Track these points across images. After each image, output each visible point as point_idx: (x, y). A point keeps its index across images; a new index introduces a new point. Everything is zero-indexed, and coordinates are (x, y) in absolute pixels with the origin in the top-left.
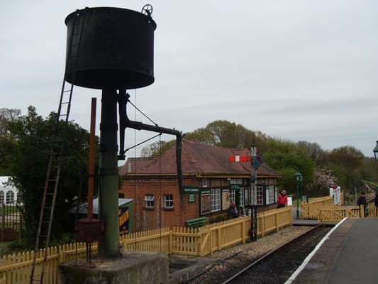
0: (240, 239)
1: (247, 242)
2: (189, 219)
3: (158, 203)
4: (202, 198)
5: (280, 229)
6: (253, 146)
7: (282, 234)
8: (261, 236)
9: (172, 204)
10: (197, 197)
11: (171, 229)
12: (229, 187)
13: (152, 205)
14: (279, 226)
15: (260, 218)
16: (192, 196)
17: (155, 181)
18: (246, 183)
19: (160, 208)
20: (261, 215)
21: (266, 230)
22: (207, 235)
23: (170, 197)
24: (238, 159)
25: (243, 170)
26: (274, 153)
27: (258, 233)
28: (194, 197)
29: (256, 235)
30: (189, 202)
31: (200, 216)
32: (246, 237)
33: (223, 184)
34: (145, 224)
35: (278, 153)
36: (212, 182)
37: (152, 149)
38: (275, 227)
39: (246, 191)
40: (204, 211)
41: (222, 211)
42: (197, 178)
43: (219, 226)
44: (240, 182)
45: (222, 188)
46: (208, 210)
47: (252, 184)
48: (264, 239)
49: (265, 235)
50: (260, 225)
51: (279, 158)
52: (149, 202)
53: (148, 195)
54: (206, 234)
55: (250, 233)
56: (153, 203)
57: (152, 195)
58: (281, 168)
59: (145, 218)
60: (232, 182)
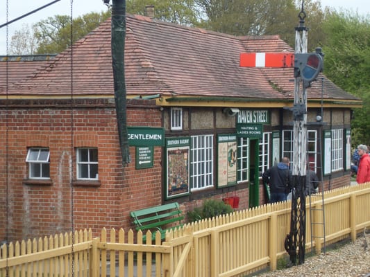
0: (265, 259)
1: (282, 265)
2: (138, 208)
3: (60, 169)
4: (169, 158)
5: (360, 234)
6: (300, 30)
7: (365, 246)
8: (314, 252)
9: (95, 170)
10: (158, 154)
11: (96, 233)
12: (236, 130)
13: (46, 173)
14: (358, 226)
15: (314, 208)
16: (144, 151)
17: (51, 113)
18: (275, 122)
19: (65, 180)
20: (314, 200)
21: (328, 237)
22: (186, 249)
23: (90, 153)
24: (260, 60)
25: (270, 88)
26: (341, 48)
27: (308, 244)
28: (151, 155)
29: (302, 248)
30: (138, 167)
31: (165, 201)
32: (278, 253)
33: (221, 123)
34: (27, 220)
35: (351, 49)
36: (195, 116)
37: (37, 35)
38: (347, 230)
39: (276, 141)
40: (175, 190)
41: (217, 190)
42: (158, 108)
43: (214, 226)
44: (261, 119)
45: (217, 133)
46: (184, 188)
47: (296, 124)
48: (322, 260)
49: (324, 250)
50: (313, 224)
51: (353, 61)
52: (36, 166)
53: (35, 149)
54: (182, 246)
55: (289, 244)
56: (46, 169)
57: (46, 149)
58: (358, 84)
59: (26, 208)
60: (242, 119)
